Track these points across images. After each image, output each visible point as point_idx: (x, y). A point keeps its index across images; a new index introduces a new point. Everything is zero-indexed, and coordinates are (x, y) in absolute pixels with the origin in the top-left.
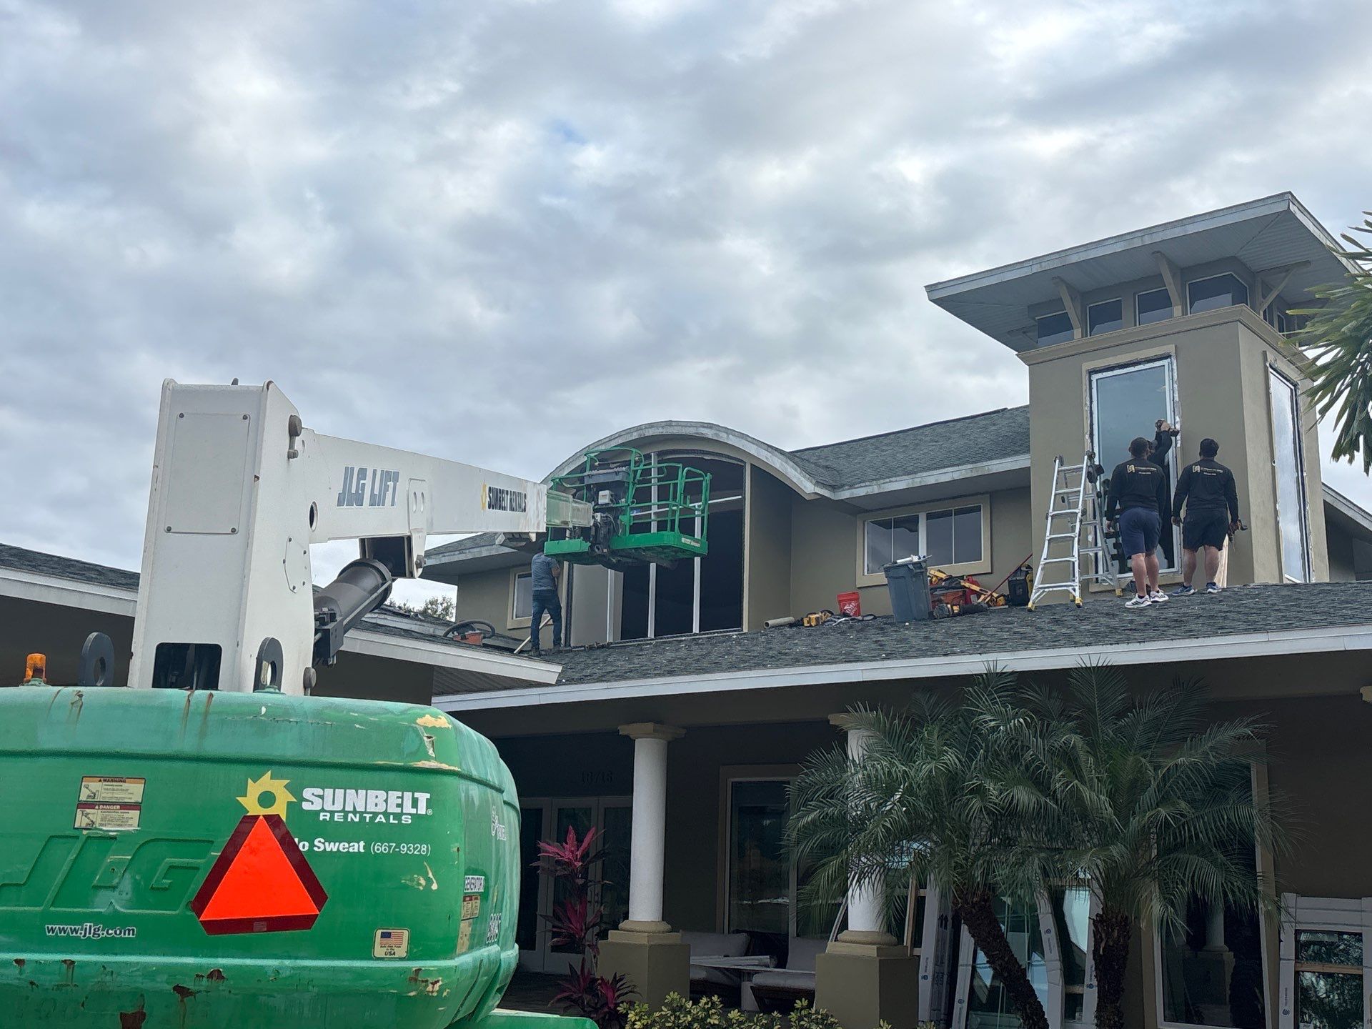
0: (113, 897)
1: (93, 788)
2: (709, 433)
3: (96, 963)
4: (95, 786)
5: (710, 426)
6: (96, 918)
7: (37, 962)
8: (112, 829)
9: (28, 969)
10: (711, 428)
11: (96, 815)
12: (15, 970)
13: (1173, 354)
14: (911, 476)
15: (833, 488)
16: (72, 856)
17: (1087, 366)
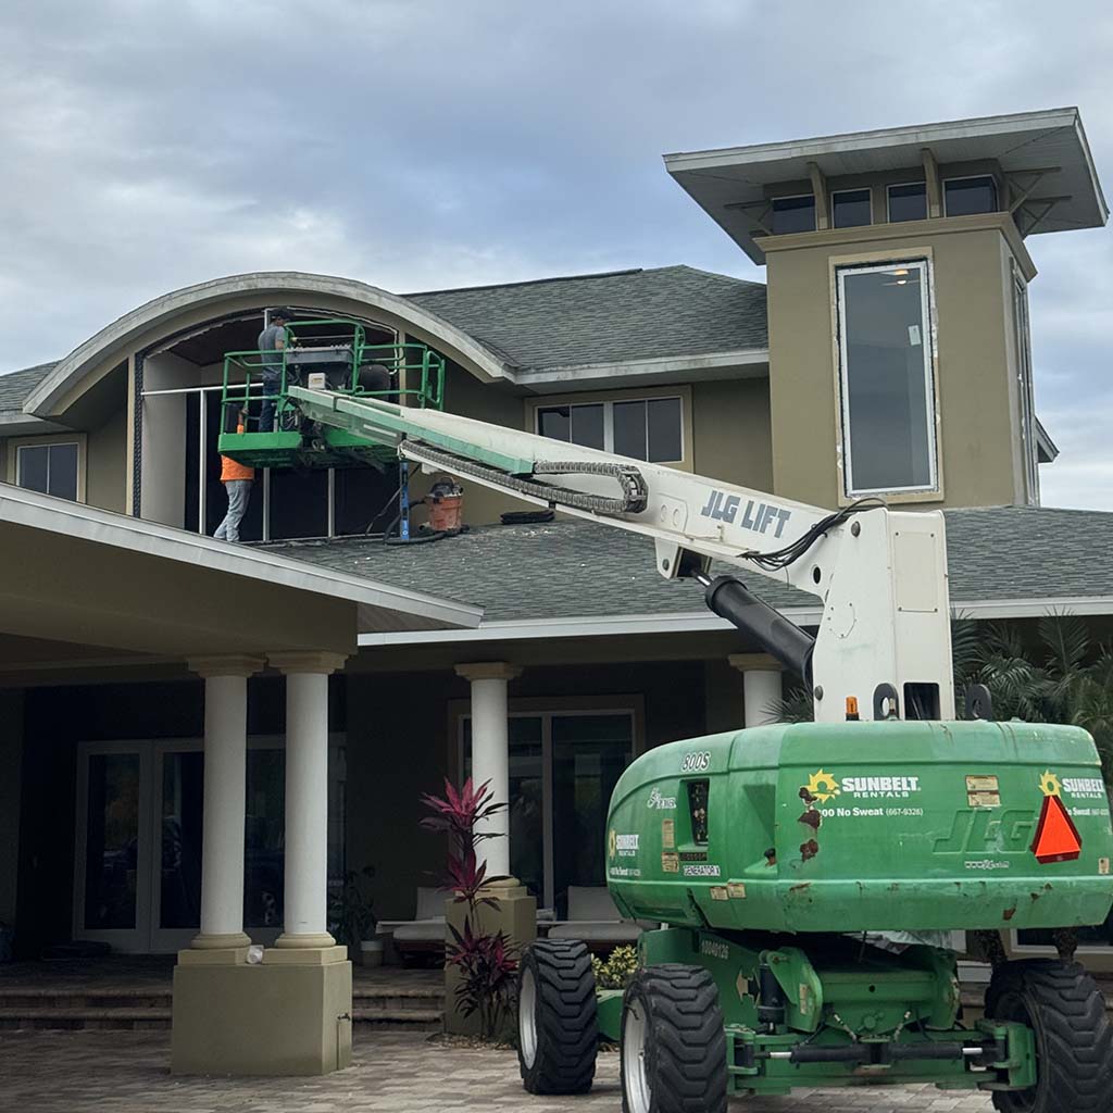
0: (995, 844)
1: (972, 783)
2: (352, 293)
3: (995, 882)
4: (974, 781)
5: (355, 284)
6: (989, 857)
7: (966, 883)
8: (988, 806)
9: (962, 887)
10: (355, 286)
11: (978, 798)
12: (956, 888)
13: (930, 257)
14: (614, 364)
15: (516, 370)
16: (971, 823)
17: (834, 261)
